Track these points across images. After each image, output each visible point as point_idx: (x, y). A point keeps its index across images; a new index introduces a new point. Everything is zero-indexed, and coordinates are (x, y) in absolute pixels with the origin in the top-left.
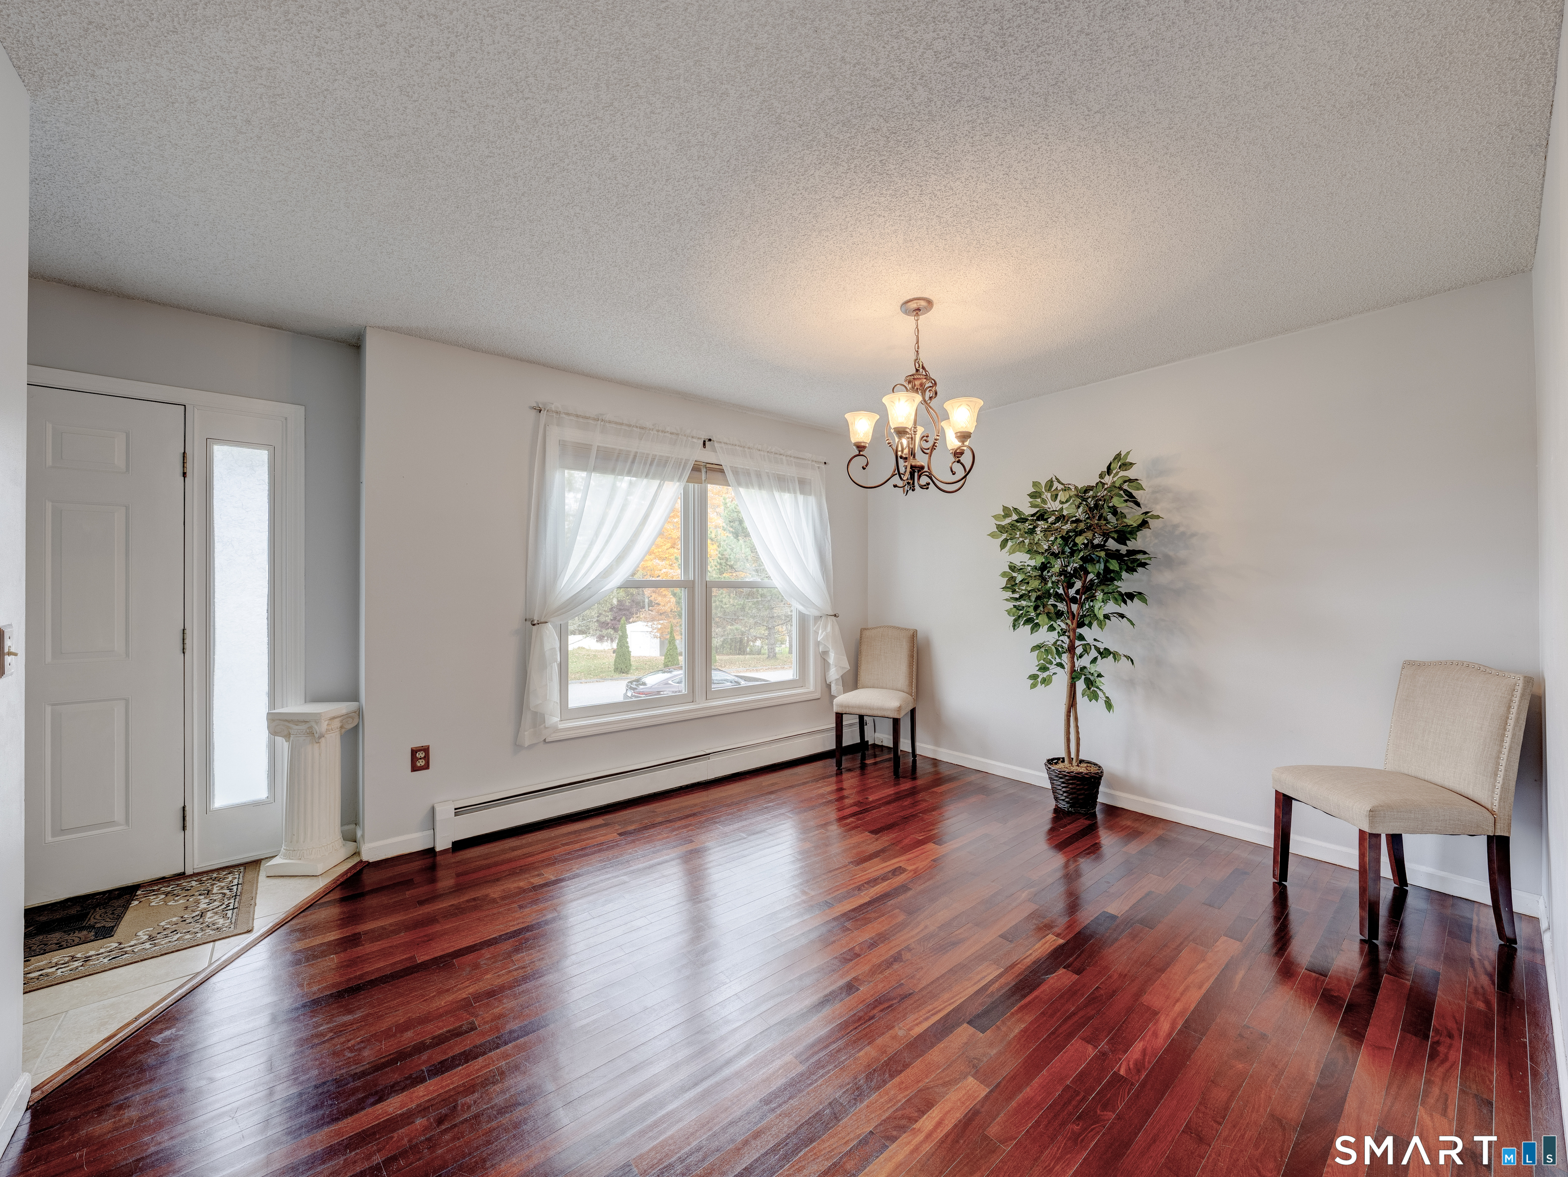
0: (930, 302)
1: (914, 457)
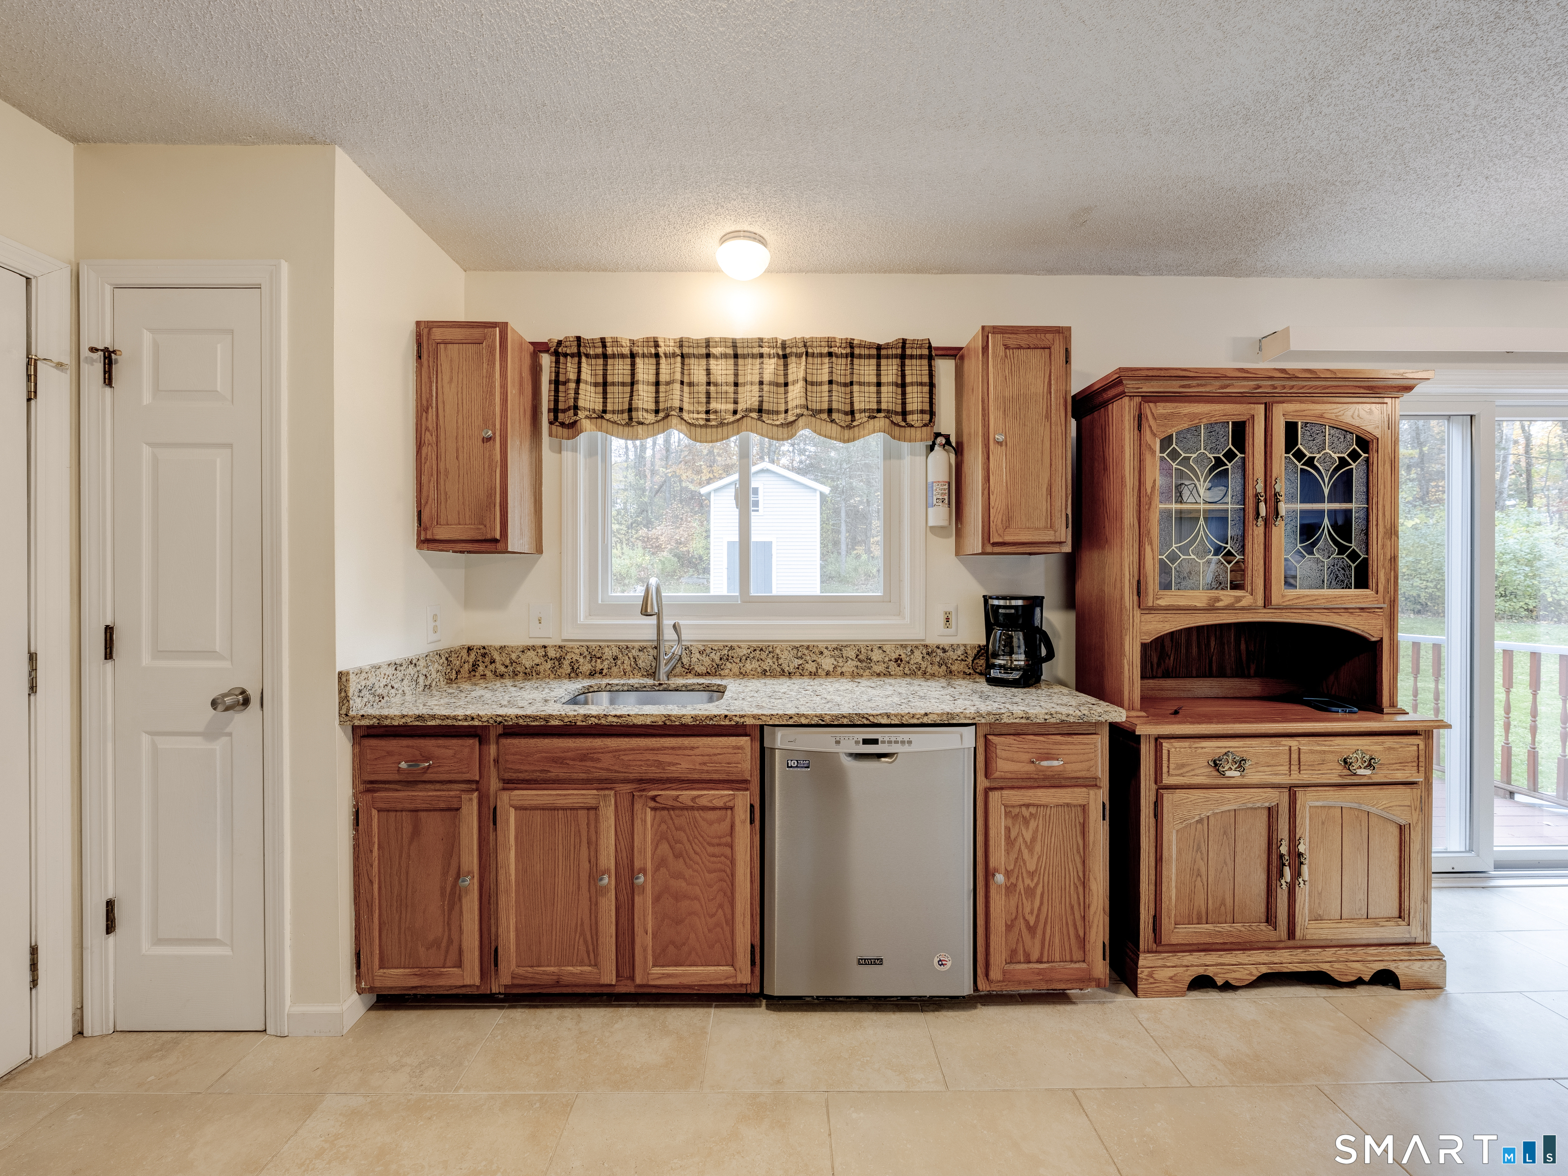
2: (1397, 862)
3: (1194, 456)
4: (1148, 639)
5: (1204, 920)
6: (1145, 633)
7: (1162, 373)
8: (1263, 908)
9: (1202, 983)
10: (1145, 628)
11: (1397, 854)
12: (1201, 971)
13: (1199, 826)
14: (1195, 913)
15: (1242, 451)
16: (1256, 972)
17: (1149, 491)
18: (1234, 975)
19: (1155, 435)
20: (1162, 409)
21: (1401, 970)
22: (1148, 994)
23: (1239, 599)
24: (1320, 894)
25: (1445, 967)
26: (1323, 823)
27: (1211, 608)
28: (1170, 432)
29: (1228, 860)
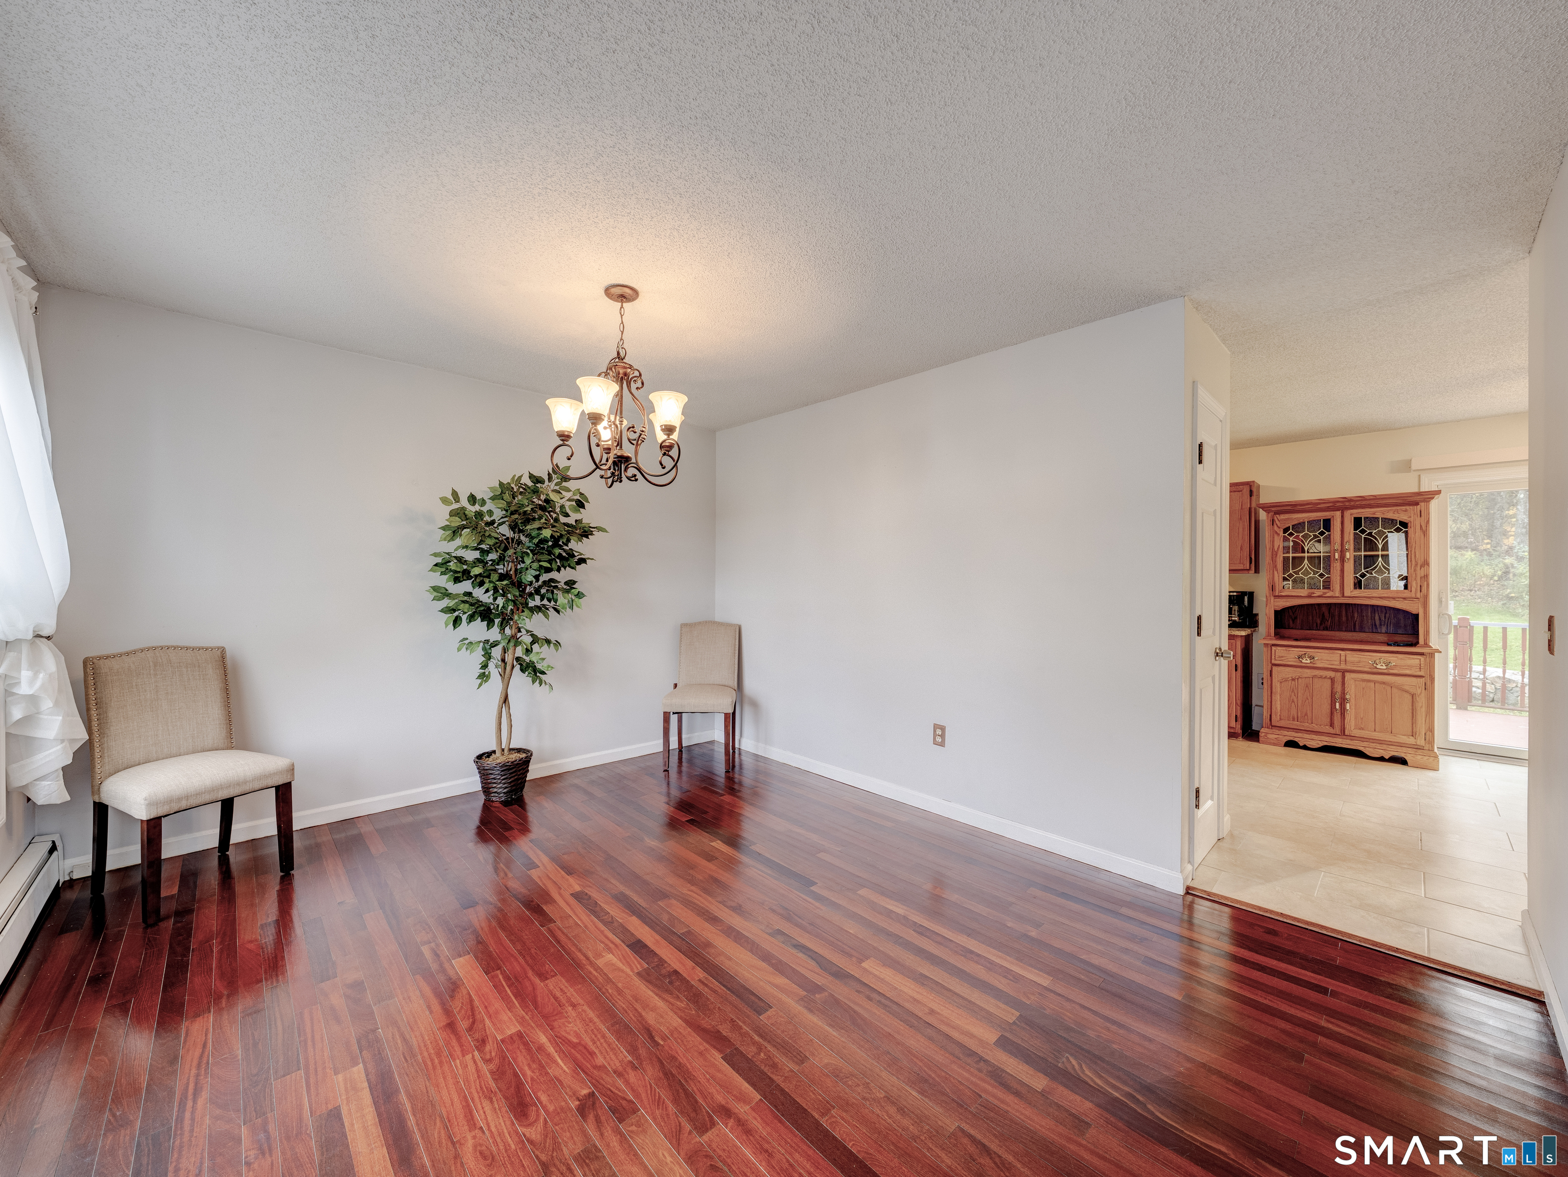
0: (636, 293)
1: (621, 447)
2: (1411, 711)
3: (1302, 534)
4: (1278, 609)
5: (1296, 720)
6: (1276, 606)
7: (1278, 504)
8: (1329, 720)
9: (1291, 744)
10: (1276, 604)
11: (1411, 707)
12: (1292, 739)
13: (1293, 682)
14: (1291, 716)
15: (1329, 531)
16: (1321, 744)
17: (1276, 550)
18: (1308, 743)
19: (1279, 528)
20: (1283, 517)
21: (1408, 758)
22: (1263, 743)
23: (1325, 593)
24: (1362, 719)
25: (1438, 761)
26: (1363, 689)
27: (1309, 596)
28: (1287, 526)
29: (1309, 698)
